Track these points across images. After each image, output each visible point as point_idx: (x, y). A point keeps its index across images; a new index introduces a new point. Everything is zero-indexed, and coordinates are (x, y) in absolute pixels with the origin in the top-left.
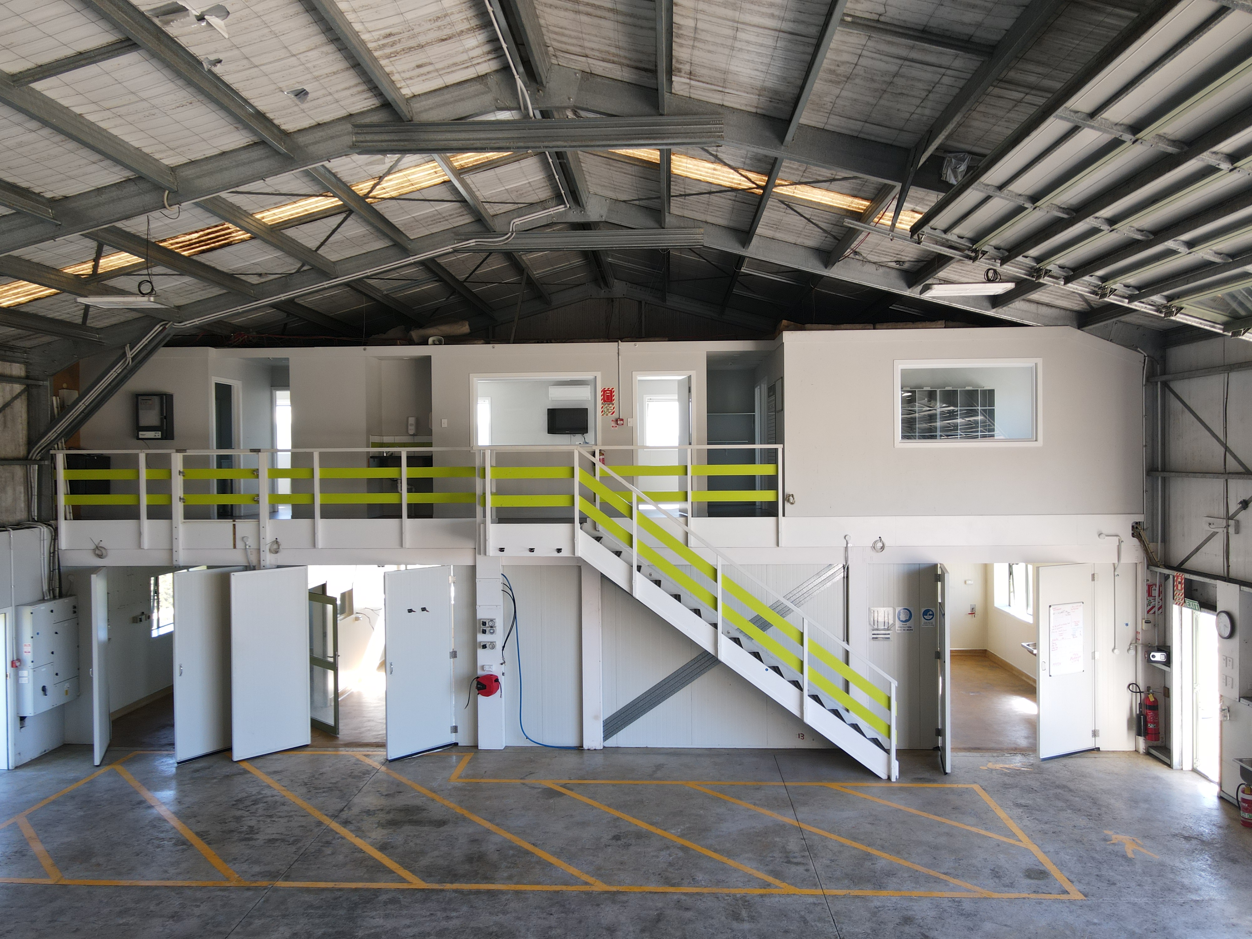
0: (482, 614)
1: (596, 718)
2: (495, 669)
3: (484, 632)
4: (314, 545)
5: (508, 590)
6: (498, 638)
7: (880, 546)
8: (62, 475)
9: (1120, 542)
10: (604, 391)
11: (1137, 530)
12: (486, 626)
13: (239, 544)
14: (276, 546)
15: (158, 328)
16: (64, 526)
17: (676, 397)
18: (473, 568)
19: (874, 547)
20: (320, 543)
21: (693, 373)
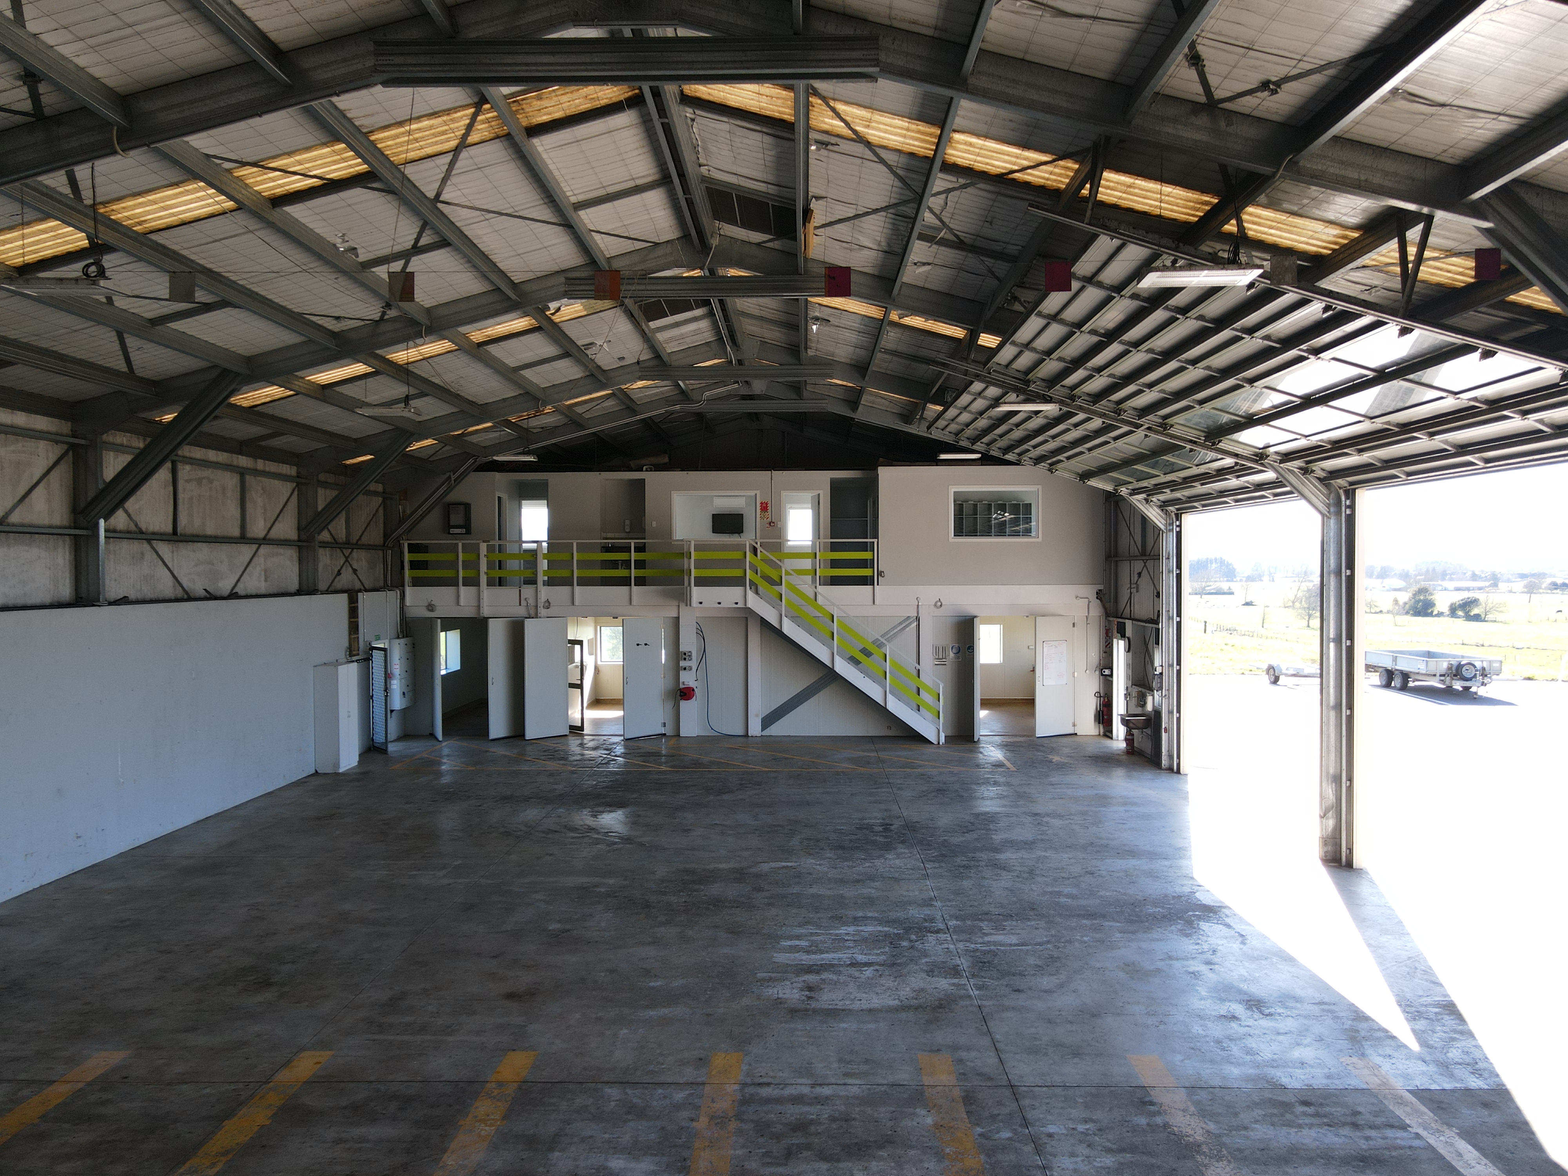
0: (683, 648)
1: (757, 716)
2: (692, 684)
3: (685, 659)
4: (573, 604)
5: (700, 632)
6: (693, 664)
7: (939, 604)
8: (407, 557)
9: (1089, 602)
10: (762, 503)
11: (1099, 595)
12: (686, 656)
13: (523, 603)
14: (548, 605)
15: (471, 461)
16: (408, 590)
17: (810, 506)
18: (677, 619)
19: (935, 605)
20: (577, 602)
21: (821, 492)
